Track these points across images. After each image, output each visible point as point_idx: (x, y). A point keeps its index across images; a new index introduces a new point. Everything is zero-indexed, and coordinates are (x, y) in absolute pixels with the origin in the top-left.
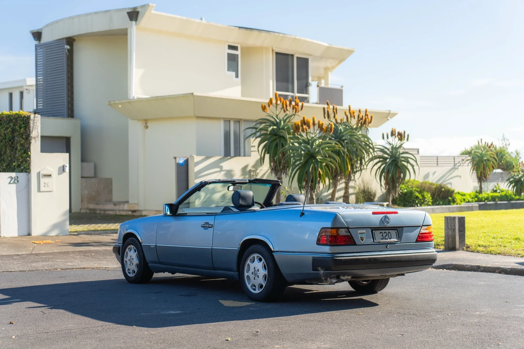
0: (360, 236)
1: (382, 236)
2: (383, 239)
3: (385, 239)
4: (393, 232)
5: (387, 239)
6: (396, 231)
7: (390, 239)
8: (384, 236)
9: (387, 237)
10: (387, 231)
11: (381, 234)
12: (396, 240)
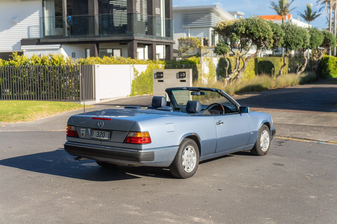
0: (81, 132)
1: (98, 134)
2: (97, 137)
3: (100, 137)
4: (107, 133)
5: (101, 137)
6: (110, 132)
7: (103, 137)
8: (99, 135)
9: (101, 136)
10: (103, 132)
11: (98, 133)
12: (107, 139)
